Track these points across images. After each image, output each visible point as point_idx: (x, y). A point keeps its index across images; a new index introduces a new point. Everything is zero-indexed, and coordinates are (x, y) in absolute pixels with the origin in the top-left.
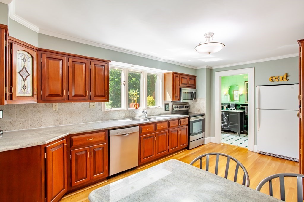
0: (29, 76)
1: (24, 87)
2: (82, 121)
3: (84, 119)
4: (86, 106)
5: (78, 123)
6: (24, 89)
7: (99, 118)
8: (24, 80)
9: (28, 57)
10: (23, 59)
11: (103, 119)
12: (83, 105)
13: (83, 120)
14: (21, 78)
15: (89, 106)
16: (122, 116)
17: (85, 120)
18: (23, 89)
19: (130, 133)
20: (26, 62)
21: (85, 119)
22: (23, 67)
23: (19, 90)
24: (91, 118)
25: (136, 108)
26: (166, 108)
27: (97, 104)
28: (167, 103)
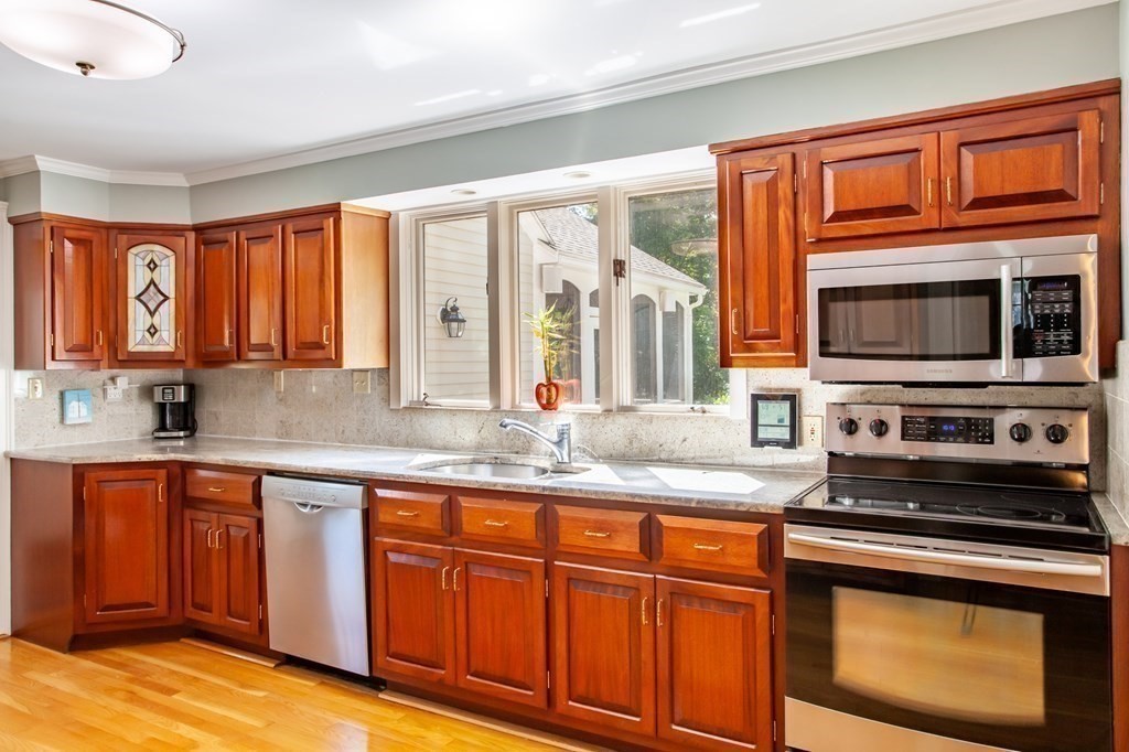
0: (166, 302)
1: (153, 331)
2: (334, 435)
4: (343, 385)
6: (152, 335)
8: (152, 314)
9: (162, 256)
10: (148, 265)
11: (395, 439)
13: (336, 434)
14: (144, 308)
15: (351, 382)
16: (467, 439)
18: (147, 335)
20: (158, 268)
22: (148, 282)
23: (139, 337)
24: (359, 430)
25: (544, 407)
26: (760, 423)
27: (376, 376)
28: (782, 386)
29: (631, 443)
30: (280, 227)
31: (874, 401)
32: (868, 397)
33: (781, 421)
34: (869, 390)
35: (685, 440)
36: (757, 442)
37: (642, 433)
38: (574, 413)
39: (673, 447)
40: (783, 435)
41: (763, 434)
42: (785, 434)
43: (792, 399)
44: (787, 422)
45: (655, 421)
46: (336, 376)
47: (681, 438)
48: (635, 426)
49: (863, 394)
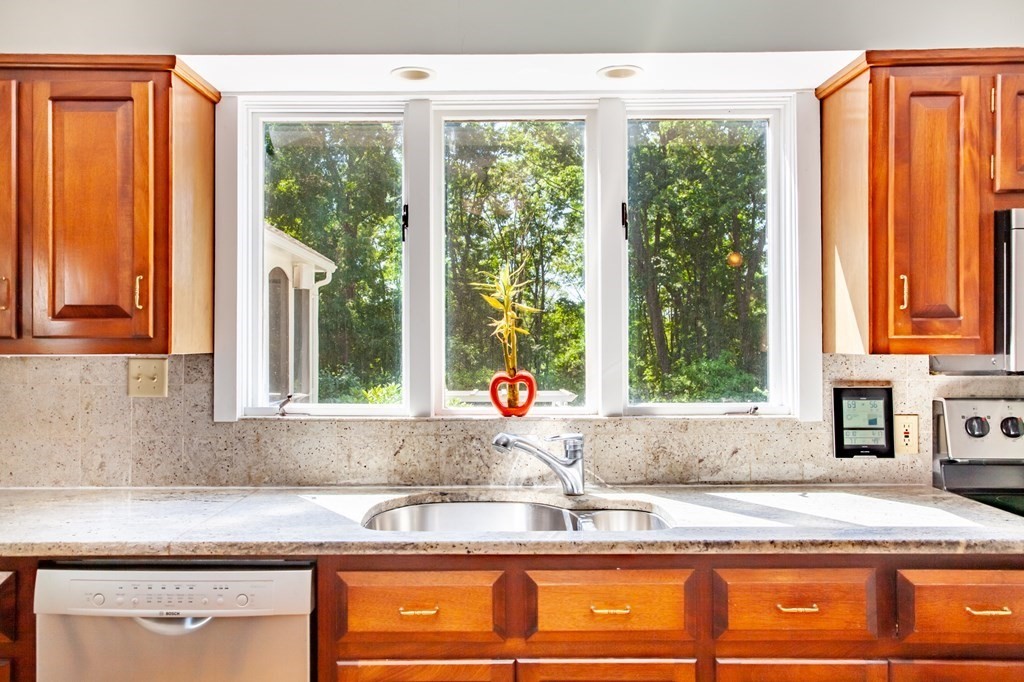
2: (80, 471)
3: (96, 464)
4: (105, 383)
5: (57, 483)
7: (191, 466)
12: (87, 376)
13: (85, 470)
15: (124, 378)
16: (372, 465)
17: (102, 466)
19: (216, 620)
21: (98, 460)
24: (141, 460)
25: (507, 413)
26: (845, 426)
27: (181, 367)
28: (867, 378)
29: (656, 459)
30: (14, 84)
31: (979, 395)
32: (971, 391)
33: (873, 422)
34: (973, 381)
35: (735, 452)
36: (843, 451)
37: (672, 445)
38: (565, 420)
39: (718, 462)
40: (876, 439)
41: (849, 440)
42: (880, 440)
43: (886, 393)
44: (881, 423)
45: (691, 427)
46: (87, 368)
47: (730, 449)
48: (661, 435)
49: (965, 386)
